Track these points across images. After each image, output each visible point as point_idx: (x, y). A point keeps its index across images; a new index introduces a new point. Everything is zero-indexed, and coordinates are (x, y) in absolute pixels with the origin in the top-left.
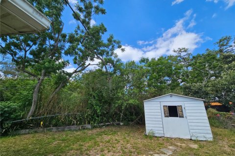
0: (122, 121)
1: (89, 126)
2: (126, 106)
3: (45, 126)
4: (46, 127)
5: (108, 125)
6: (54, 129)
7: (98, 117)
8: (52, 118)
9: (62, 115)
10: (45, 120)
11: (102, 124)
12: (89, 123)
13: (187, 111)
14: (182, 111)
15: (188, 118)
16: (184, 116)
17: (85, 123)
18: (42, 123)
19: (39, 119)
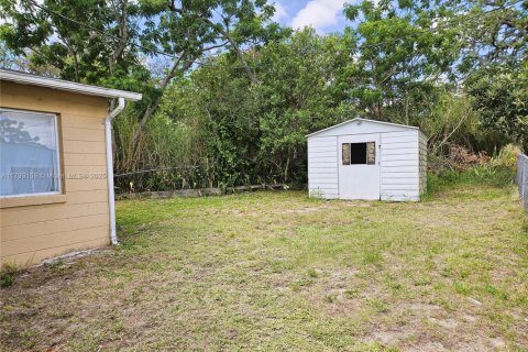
0: (287, 182)
1: (218, 191)
2: (280, 148)
3: (138, 190)
4: (140, 191)
5: (254, 190)
6: (155, 194)
7: (232, 173)
8: (146, 176)
9: (163, 171)
10: (135, 178)
11: (243, 187)
12: (215, 185)
13: (384, 152)
14: (374, 153)
15: (383, 164)
16: (377, 162)
17: (208, 186)
18: (131, 184)
19: (126, 178)
